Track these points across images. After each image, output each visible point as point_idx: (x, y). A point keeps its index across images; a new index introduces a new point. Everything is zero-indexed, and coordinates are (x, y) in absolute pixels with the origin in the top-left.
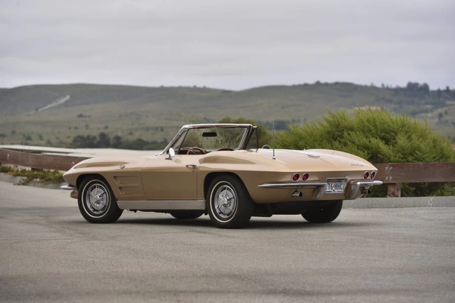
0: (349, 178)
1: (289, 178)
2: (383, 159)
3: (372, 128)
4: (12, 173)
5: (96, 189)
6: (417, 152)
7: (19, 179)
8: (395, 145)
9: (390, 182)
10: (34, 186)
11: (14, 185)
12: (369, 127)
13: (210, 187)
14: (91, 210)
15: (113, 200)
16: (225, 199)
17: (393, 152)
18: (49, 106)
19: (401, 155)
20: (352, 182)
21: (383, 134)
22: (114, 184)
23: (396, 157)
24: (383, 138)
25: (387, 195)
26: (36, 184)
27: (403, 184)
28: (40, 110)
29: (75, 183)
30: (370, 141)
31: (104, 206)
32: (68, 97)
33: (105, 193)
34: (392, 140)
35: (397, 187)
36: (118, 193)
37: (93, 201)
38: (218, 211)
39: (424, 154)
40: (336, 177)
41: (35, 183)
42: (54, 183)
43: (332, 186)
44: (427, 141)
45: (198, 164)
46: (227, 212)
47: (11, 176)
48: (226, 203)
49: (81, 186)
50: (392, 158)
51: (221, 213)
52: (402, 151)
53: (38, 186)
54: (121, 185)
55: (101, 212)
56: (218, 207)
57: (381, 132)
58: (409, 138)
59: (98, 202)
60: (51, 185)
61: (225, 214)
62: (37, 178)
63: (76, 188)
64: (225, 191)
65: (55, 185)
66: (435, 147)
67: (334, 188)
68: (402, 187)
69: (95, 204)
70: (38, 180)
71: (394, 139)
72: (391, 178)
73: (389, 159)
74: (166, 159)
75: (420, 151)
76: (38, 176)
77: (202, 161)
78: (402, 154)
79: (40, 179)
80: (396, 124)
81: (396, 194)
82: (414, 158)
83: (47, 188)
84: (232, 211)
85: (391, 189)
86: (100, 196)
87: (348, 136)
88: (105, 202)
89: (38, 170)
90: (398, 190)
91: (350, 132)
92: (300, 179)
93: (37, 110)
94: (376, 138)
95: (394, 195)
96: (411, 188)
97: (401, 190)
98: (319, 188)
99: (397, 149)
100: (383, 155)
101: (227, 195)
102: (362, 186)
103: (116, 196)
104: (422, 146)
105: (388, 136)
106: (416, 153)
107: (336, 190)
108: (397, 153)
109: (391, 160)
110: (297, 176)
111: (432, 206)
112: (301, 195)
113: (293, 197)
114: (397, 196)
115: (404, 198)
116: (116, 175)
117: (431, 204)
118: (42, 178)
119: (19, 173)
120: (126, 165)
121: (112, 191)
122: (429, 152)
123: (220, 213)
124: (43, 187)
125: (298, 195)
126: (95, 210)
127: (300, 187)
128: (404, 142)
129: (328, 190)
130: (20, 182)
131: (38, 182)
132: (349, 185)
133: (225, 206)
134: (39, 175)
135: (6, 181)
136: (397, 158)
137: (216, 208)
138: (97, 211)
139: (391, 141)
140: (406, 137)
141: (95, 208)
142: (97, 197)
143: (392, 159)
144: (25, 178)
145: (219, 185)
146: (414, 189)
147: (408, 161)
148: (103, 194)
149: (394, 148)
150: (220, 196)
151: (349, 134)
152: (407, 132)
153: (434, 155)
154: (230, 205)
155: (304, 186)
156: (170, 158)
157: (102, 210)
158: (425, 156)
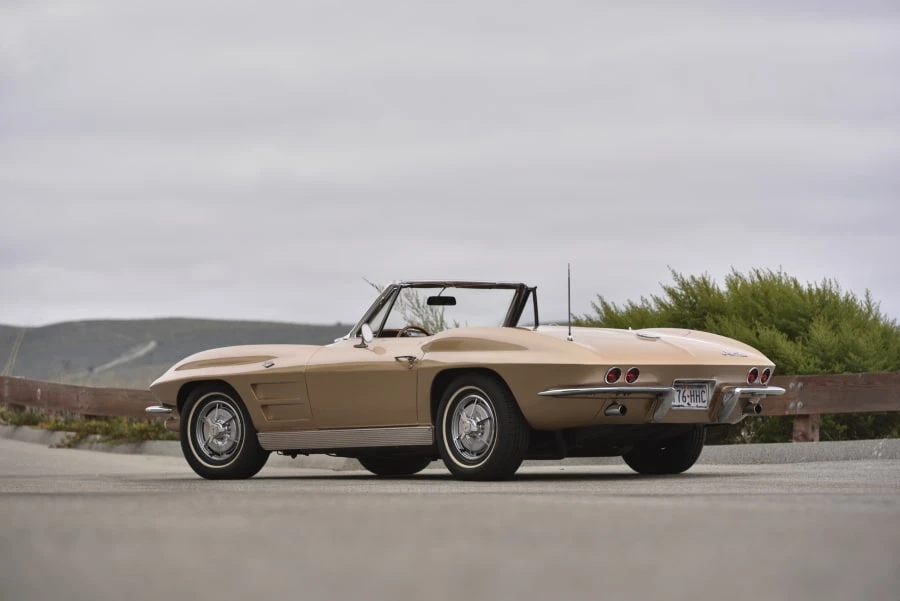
0: (718, 381)
1: (600, 378)
2: (785, 368)
3: (761, 309)
4: (47, 426)
5: (216, 412)
6: (852, 355)
7: (60, 436)
8: (808, 342)
9: (798, 413)
10: (90, 448)
11: (51, 447)
12: (756, 308)
13: (443, 399)
14: (207, 453)
15: (251, 431)
16: (473, 422)
17: (803, 355)
18: (116, 362)
19: (818, 361)
20: (724, 388)
21: (784, 320)
22: (253, 400)
23: (809, 364)
24: (783, 329)
25: (792, 438)
26: (95, 445)
27: (822, 415)
28: (97, 370)
29: (173, 400)
30: (758, 334)
31: (231, 444)
32: (152, 345)
33: (234, 418)
34: (802, 333)
35: (810, 422)
36: (259, 418)
37: (210, 435)
38: (458, 447)
39: (864, 360)
40: (693, 377)
41: (92, 442)
42: (130, 442)
43: (686, 395)
44: (871, 334)
45: (419, 354)
46: (477, 447)
47: (45, 431)
48: (475, 429)
49: (185, 407)
50: (802, 366)
51: (465, 450)
52: (821, 353)
53: (97, 449)
54: (265, 402)
55: (226, 456)
56: (459, 439)
57: (780, 318)
58: (835, 327)
59: (220, 437)
60: (123, 447)
61: (472, 452)
62: (96, 433)
63: (176, 410)
64: (473, 406)
65: (132, 446)
66: (886, 346)
67: (688, 400)
68: (822, 424)
69: (215, 441)
70: (98, 437)
71: (807, 331)
72: (800, 404)
73: (796, 367)
74: (356, 346)
75: (857, 353)
76: (98, 429)
77: (427, 348)
78: (822, 359)
79: (102, 434)
80: (808, 301)
81: (810, 437)
82: (844, 366)
83: (117, 452)
84: (486, 446)
85: (799, 427)
86: (224, 425)
87: (714, 324)
88: (233, 435)
89: (96, 418)
90: (813, 428)
91: (718, 317)
92: (622, 379)
93: (91, 369)
94: (770, 328)
95: (805, 438)
96: (838, 427)
97: (821, 429)
98: (660, 398)
99: (811, 349)
100: (783, 362)
101: (476, 414)
102: (746, 396)
103: (256, 423)
104: (862, 342)
105: (793, 325)
106: (849, 358)
107: (693, 404)
108: (811, 357)
109: (799, 370)
110: (615, 373)
111: (883, 457)
112: (624, 410)
113: (606, 415)
114: (813, 440)
115: (825, 444)
116: (255, 382)
117: (880, 455)
118: (106, 432)
119: (59, 424)
120: (274, 361)
121: (248, 413)
122: (875, 356)
123: (462, 451)
124: (109, 450)
125: (617, 410)
126: (214, 453)
127: (621, 395)
128: (826, 335)
129: (677, 403)
130: (62, 441)
131: (98, 442)
132: (718, 395)
133: (473, 435)
134: (100, 427)
135: (33, 441)
136: (811, 366)
137: (455, 440)
138: (218, 454)
139: (799, 335)
140: (830, 327)
141: (215, 449)
142: (218, 428)
143: (801, 368)
144: (73, 434)
145: (459, 394)
146: (845, 427)
147: (833, 372)
148: (230, 420)
149: (805, 348)
150: (464, 416)
151: (716, 322)
152: (830, 318)
153: (885, 360)
154: (482, 434)
155: (629, 392)
156: (363, 345)
157: (228, 452)
158: (866, 362)
